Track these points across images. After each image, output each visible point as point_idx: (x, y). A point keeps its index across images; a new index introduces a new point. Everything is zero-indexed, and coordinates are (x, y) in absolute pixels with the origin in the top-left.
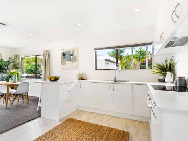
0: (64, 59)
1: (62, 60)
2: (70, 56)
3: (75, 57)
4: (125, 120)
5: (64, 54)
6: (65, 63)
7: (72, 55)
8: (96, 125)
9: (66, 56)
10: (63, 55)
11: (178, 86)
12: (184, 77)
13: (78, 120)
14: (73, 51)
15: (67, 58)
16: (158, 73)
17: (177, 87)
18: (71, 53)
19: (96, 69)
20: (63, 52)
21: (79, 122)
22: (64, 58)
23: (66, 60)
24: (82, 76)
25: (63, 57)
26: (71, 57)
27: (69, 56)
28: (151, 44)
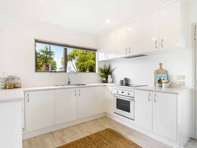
28: (96, 50)
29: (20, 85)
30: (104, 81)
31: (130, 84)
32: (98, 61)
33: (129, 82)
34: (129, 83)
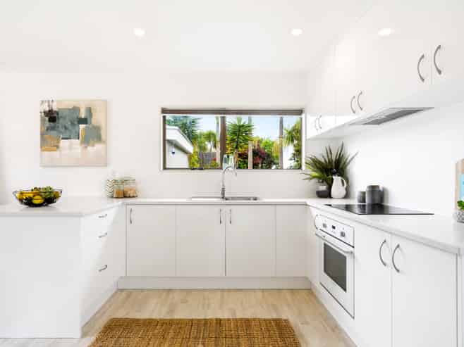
0: (54, 133)
1: (42, 135)
2: (76, 123)
3: (98, 129)
4: (259, 294)
5: (52, 117)
6: (58, 147)
7: (84, 121)
8: (203, 322)
9: (61, 122)
10: (47, 118)
11: (369, 205)
12: (378, 187)
13: (145, 320)
14: (89, 110)
15: (66, 128)
16: (314, 177)
17: (366, 207)
18: (83, 116)
19: (165, 168)
20: (47, 109)
21: (149, 323)
22: (53, 128)
23: (62, 136)
24: (125, 187)
25: (47, 124)
26: (82, 126)
27: (73, 124)
28: (299, 112)
29: (135, 191)
30: (321, 194)
31: (388, 207)
32: (306, 140)
33: (385, 200)
34: (385, 204)
